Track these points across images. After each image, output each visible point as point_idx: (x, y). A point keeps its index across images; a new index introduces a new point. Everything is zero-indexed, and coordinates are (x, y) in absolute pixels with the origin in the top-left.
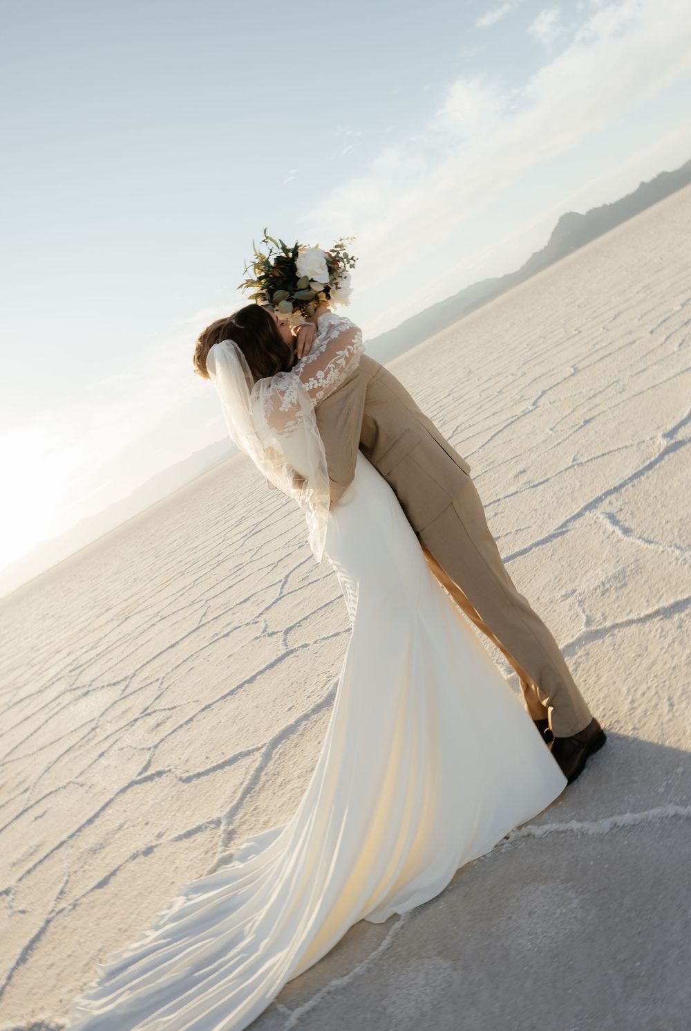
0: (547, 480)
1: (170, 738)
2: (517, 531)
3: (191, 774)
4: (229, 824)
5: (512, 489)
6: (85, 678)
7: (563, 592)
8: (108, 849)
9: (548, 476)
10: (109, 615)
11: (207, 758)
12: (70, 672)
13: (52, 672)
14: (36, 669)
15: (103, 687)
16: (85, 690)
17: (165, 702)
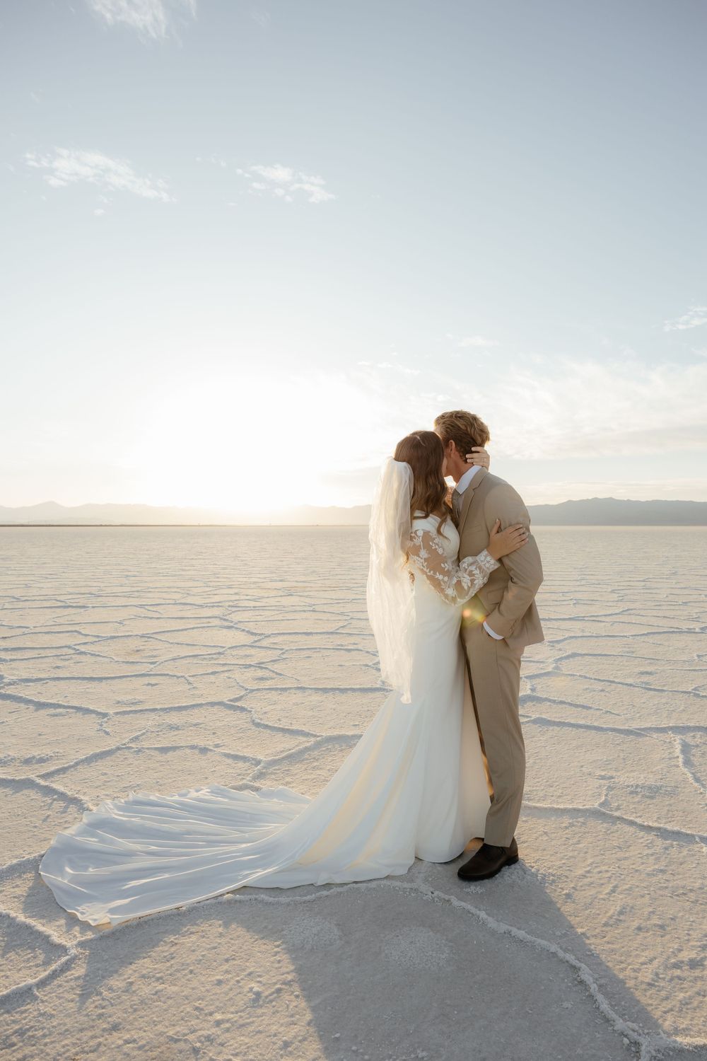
0: (663, 691)
1: (265, 692)
2: (608, 712)
3: (262, 722)
4: (264, 768)
5: (630, 681)
6: (236, 617)
7: (603, 773)
8: (181, 732)
9: (665, 688)
10: (280, 585)
11: (279, 720)
12: (229, 606)
13: (217, 599)
14: (208, 589)
15: (244, 630)
16: (232, 624)
17: (277, 667)
